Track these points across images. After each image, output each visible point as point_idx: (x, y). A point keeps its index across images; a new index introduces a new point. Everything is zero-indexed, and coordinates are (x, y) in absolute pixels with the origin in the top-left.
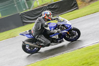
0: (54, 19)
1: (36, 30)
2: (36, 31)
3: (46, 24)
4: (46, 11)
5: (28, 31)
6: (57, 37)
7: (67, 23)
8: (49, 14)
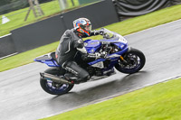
0: (97, 34)
1: (63, 53)
2: (62, 55)
3: (79, 42)
4: (80, 19)
5: (49, 54)
6: (101, 65)
7: (120, 41)
8: (84, 23)
